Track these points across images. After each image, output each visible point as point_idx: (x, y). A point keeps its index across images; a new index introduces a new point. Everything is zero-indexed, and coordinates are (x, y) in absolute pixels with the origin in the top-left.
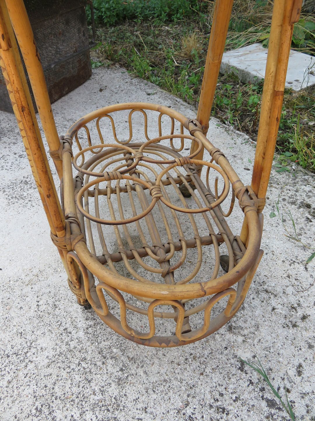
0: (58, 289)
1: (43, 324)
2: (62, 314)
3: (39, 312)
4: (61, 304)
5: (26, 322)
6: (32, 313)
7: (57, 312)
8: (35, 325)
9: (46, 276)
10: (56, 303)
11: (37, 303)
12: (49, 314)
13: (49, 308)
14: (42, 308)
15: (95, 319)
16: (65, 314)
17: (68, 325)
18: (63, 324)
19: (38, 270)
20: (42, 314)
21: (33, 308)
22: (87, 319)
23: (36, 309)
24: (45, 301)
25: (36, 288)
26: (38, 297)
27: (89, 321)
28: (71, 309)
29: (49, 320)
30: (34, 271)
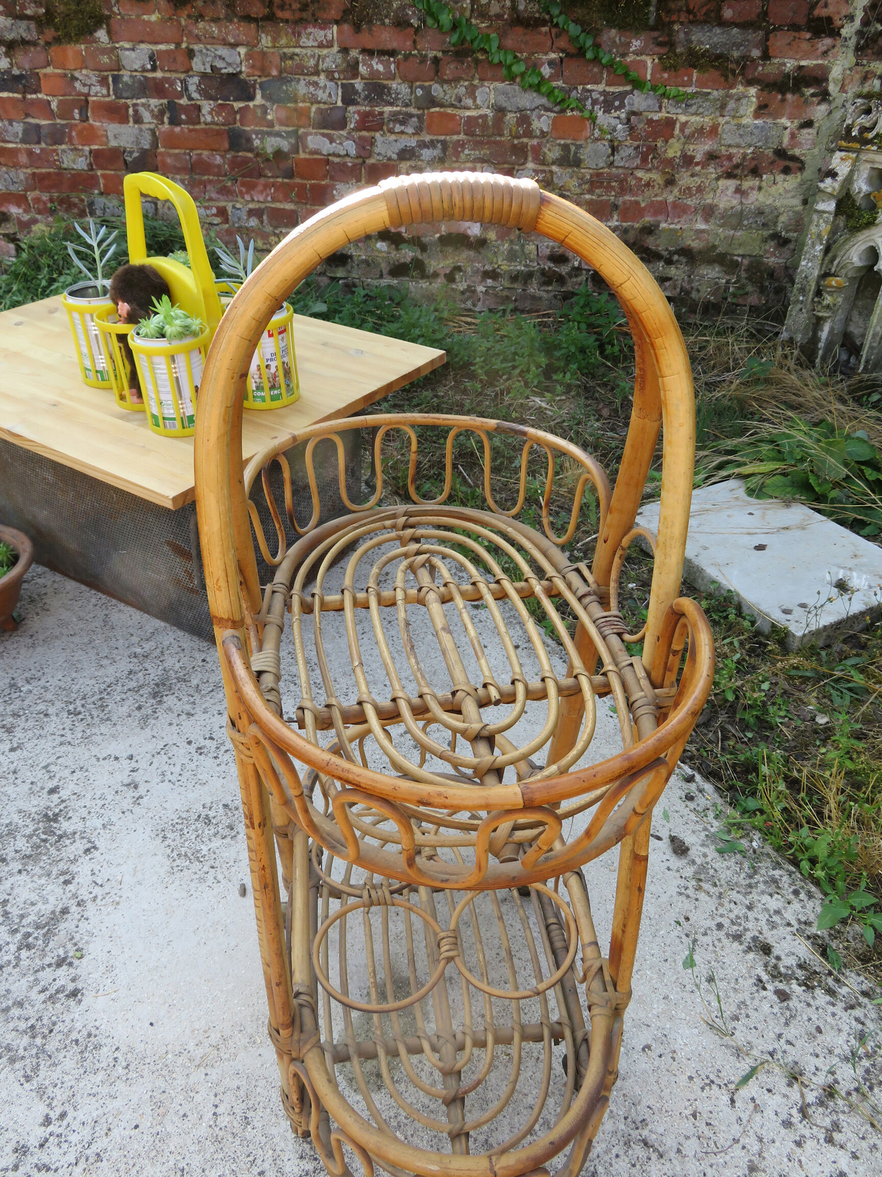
0: (254, 1082)
1: (221, 1156)
2: (257, 1139)
3: (217, 1129)
4: (258, 1118)
5: (192, 1148)
6: (203, 1130)
7: (249, 1133)
8: (208, 1156)
9: (233, 1050)
10: (250, 1114)
11: (213, 1110)
12: (234, 1135)
13: (235, 1124)
14: (223, 1121)
15: (316, 1159)
16: (263, 1140)
17: (266, 1166)
18: (259, 1162)
19: (219, 1035)
20: (221, 1134)
21: (206, 1118)
22: (301, 1157)
23: (211, 1123)
24: (229, 1107)
25: (214, 1077)
26: (216, 1095)
27: (305, 1162)
28: (274, 1131)
29: (233, 1149)
30: (213, 1036)
